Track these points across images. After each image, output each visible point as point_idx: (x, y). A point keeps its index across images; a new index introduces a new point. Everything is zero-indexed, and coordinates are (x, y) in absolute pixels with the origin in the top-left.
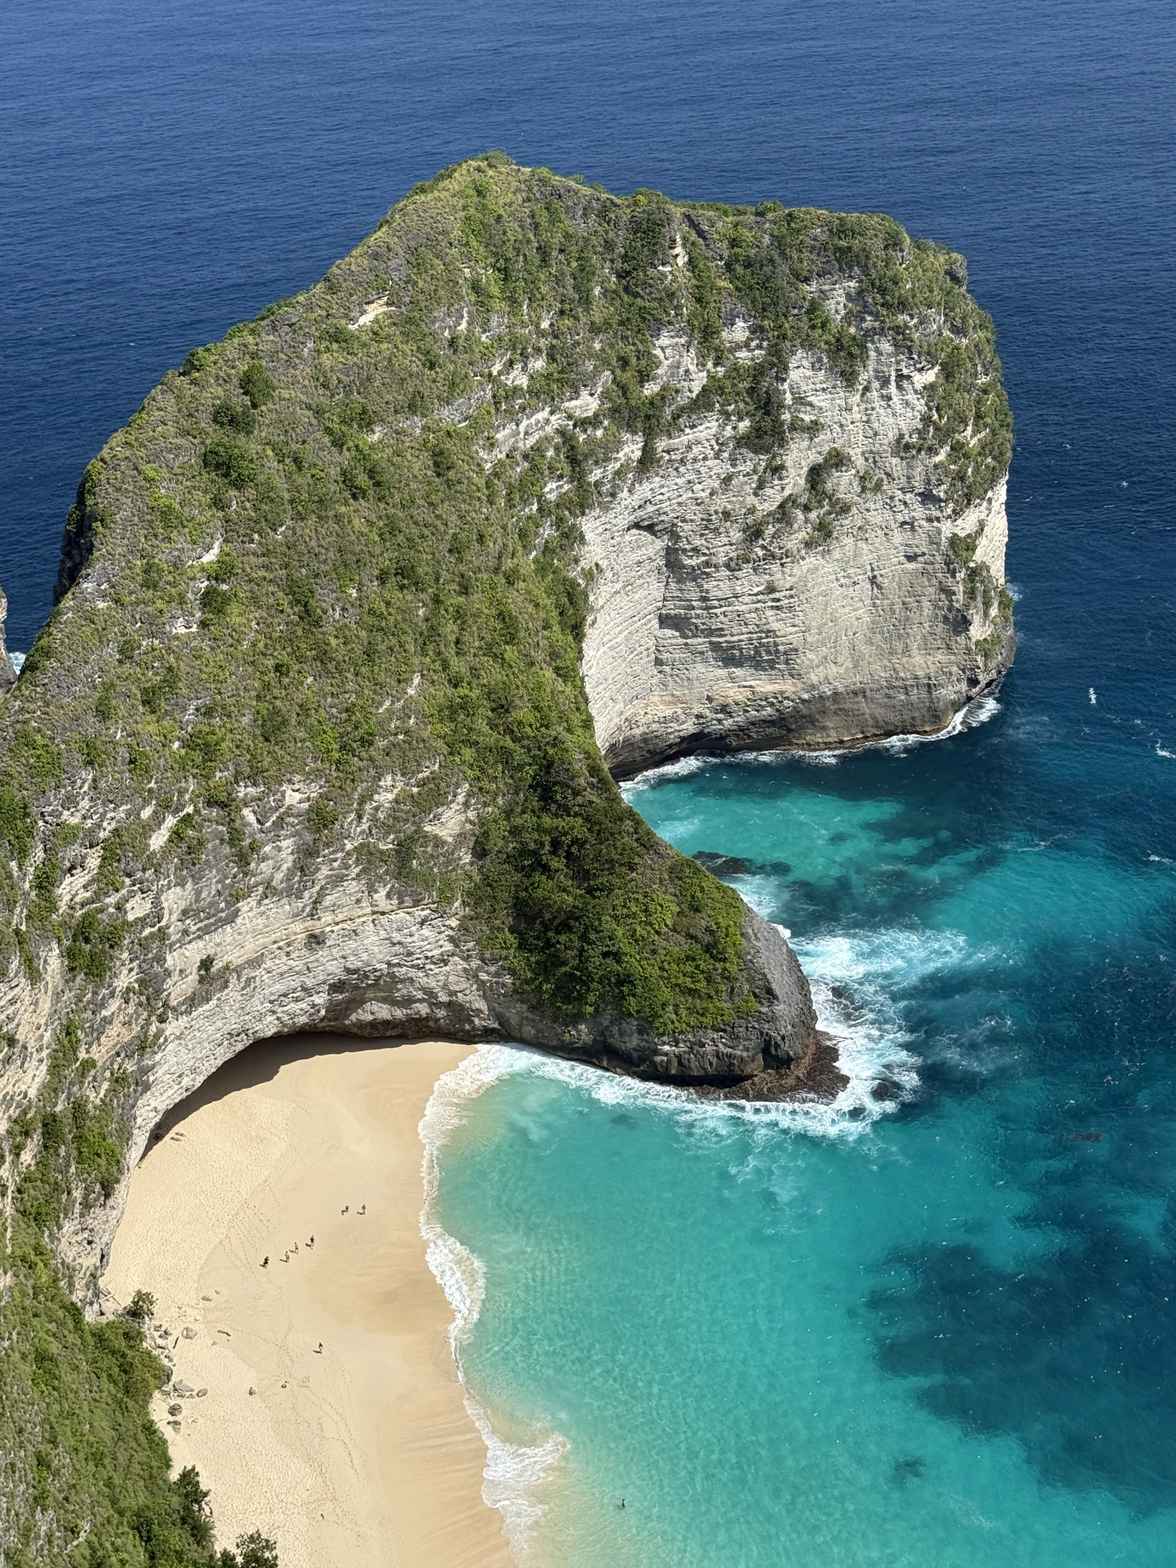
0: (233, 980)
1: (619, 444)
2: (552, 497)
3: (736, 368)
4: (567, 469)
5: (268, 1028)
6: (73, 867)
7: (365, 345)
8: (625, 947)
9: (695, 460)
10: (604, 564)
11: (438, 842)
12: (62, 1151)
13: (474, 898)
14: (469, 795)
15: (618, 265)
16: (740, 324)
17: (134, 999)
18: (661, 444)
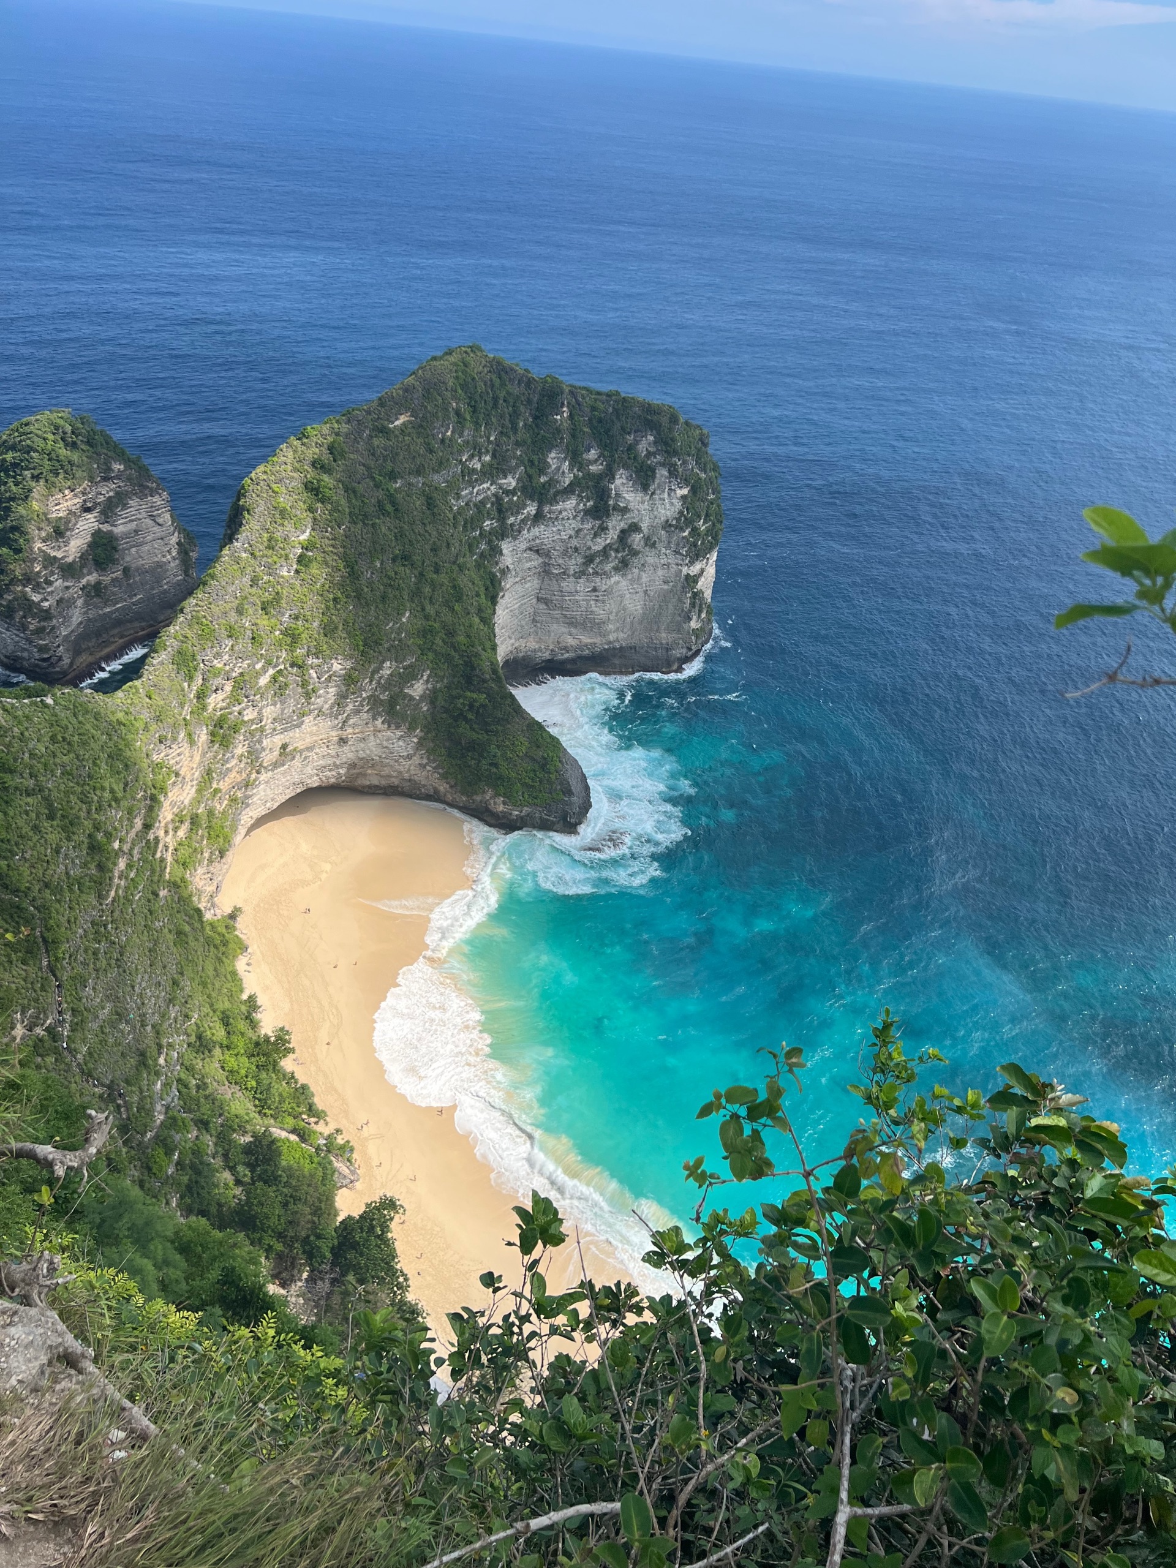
0: (298, 757)
1: (525, 506)
2: (487, 528)
3: (589, 474)
4: (496, 516)
5: (314, 782)
6: (217, 689)
7: (396, 436)
8: (501, 762)
9: (563, 519)
10: (511, 567)
11: (411, 698)
12: (200, 832)
13: (427, 729)
14: (429, 676)
15: (533, 412)
16: (593, 451)
17: (244, 760)
18: (546, 509)
